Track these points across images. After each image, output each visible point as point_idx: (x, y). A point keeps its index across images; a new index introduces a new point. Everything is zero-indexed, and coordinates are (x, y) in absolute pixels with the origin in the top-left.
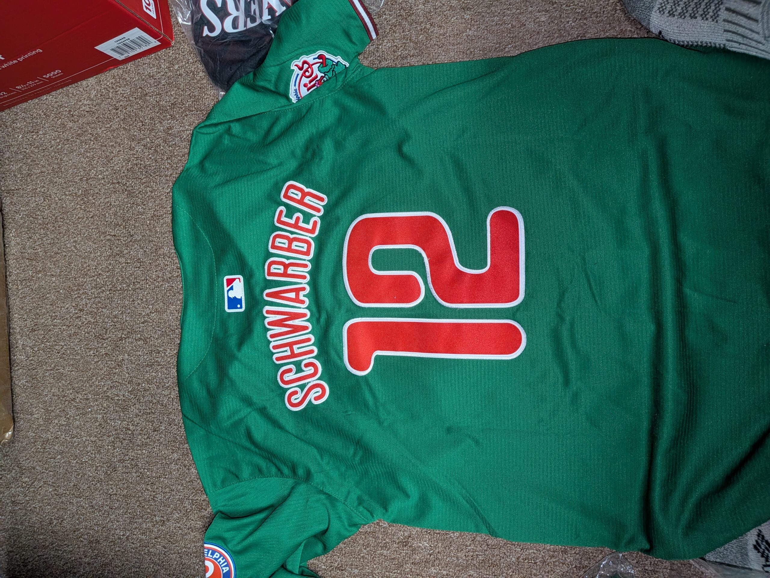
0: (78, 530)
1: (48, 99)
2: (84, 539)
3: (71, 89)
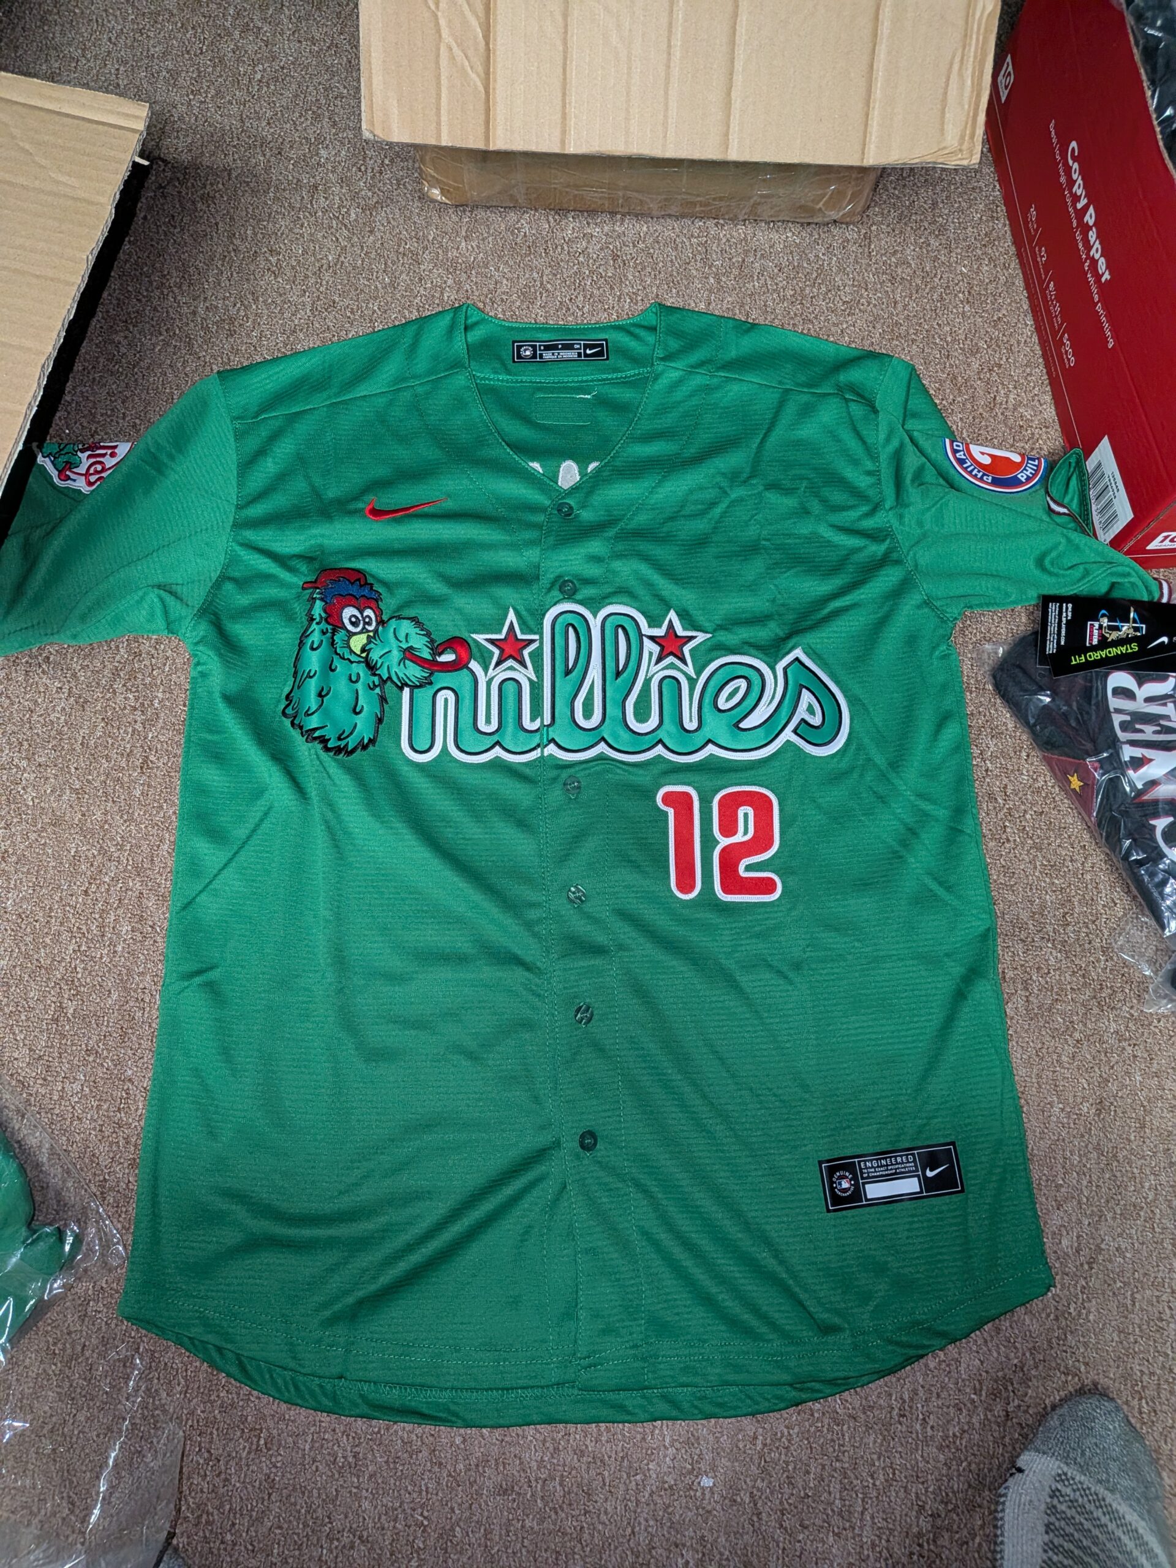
0: (256, 300)
1: (1026, 327)
2: (239, 310)
3: (1039, 372)
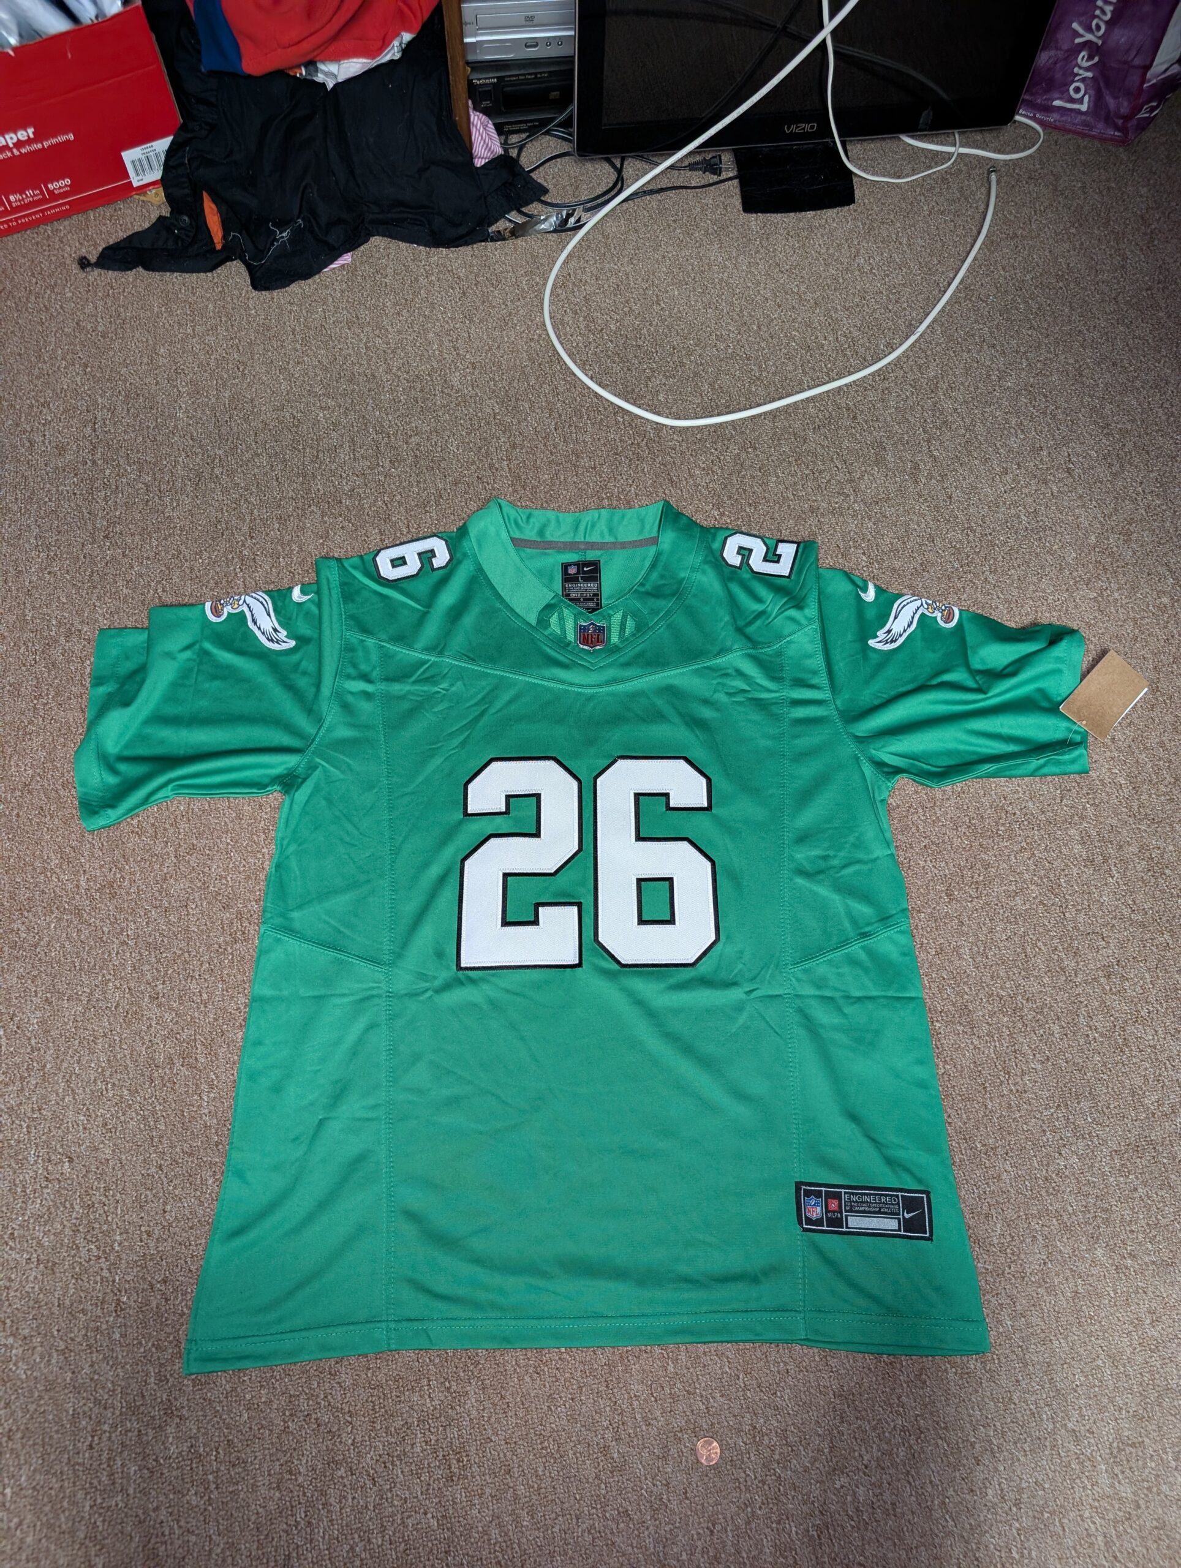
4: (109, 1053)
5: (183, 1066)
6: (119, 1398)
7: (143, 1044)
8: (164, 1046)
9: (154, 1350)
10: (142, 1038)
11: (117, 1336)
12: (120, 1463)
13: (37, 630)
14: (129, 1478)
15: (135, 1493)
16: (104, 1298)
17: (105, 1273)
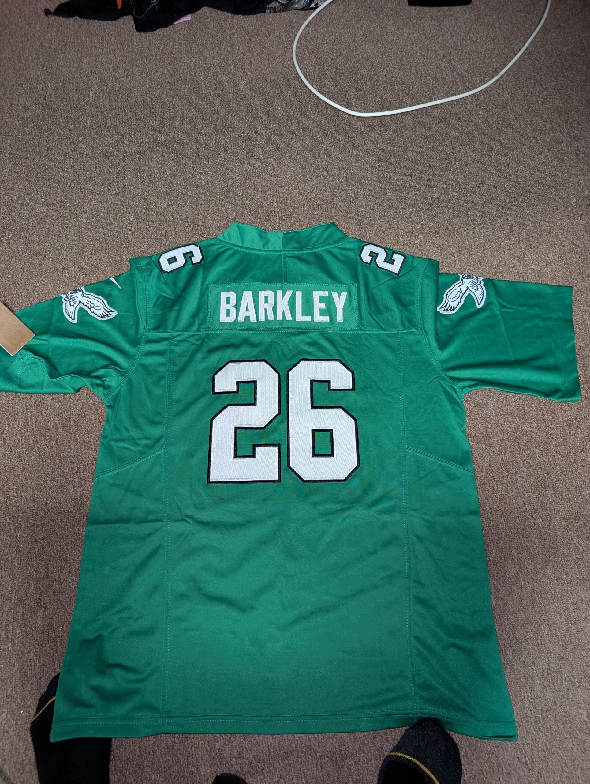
4: (24, 421)
5: (62, 430)
6: (14, 595)
7: (43, 418)
8: (54, 419)
9: (34, 572)
10: (42, 415)
11: (16, 564)
12: (12, 628)
13: (6, 202)
14: (15, 636)
15: (18, 643)
16: (11, 544)
17: (13, 532)
